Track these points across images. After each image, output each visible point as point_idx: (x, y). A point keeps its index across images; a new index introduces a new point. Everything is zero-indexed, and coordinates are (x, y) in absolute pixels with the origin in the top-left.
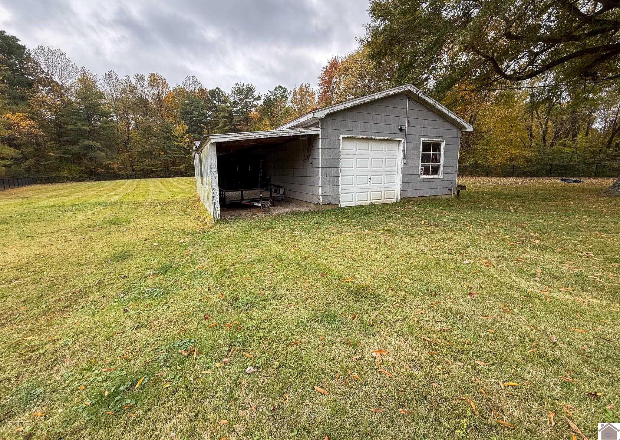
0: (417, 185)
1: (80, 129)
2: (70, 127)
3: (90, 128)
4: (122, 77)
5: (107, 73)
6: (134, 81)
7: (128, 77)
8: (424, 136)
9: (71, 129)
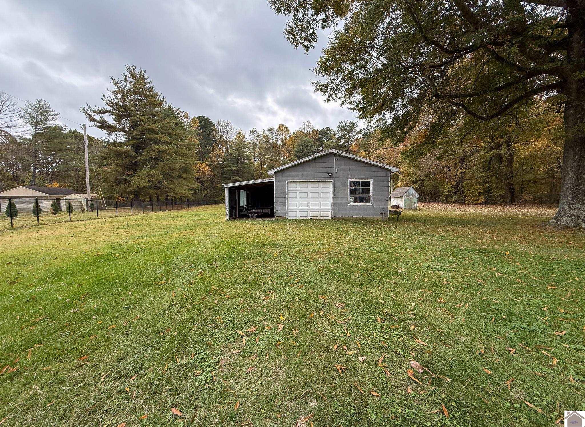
0: (347, 210)
1: (232, 170)
2: (227, 169)
3: (237, 169)
4: (260, 131)
5: (252, 130)
6: (267, 132)
7: (264, 130)
8: (351, 178)
9: (228, 170)
